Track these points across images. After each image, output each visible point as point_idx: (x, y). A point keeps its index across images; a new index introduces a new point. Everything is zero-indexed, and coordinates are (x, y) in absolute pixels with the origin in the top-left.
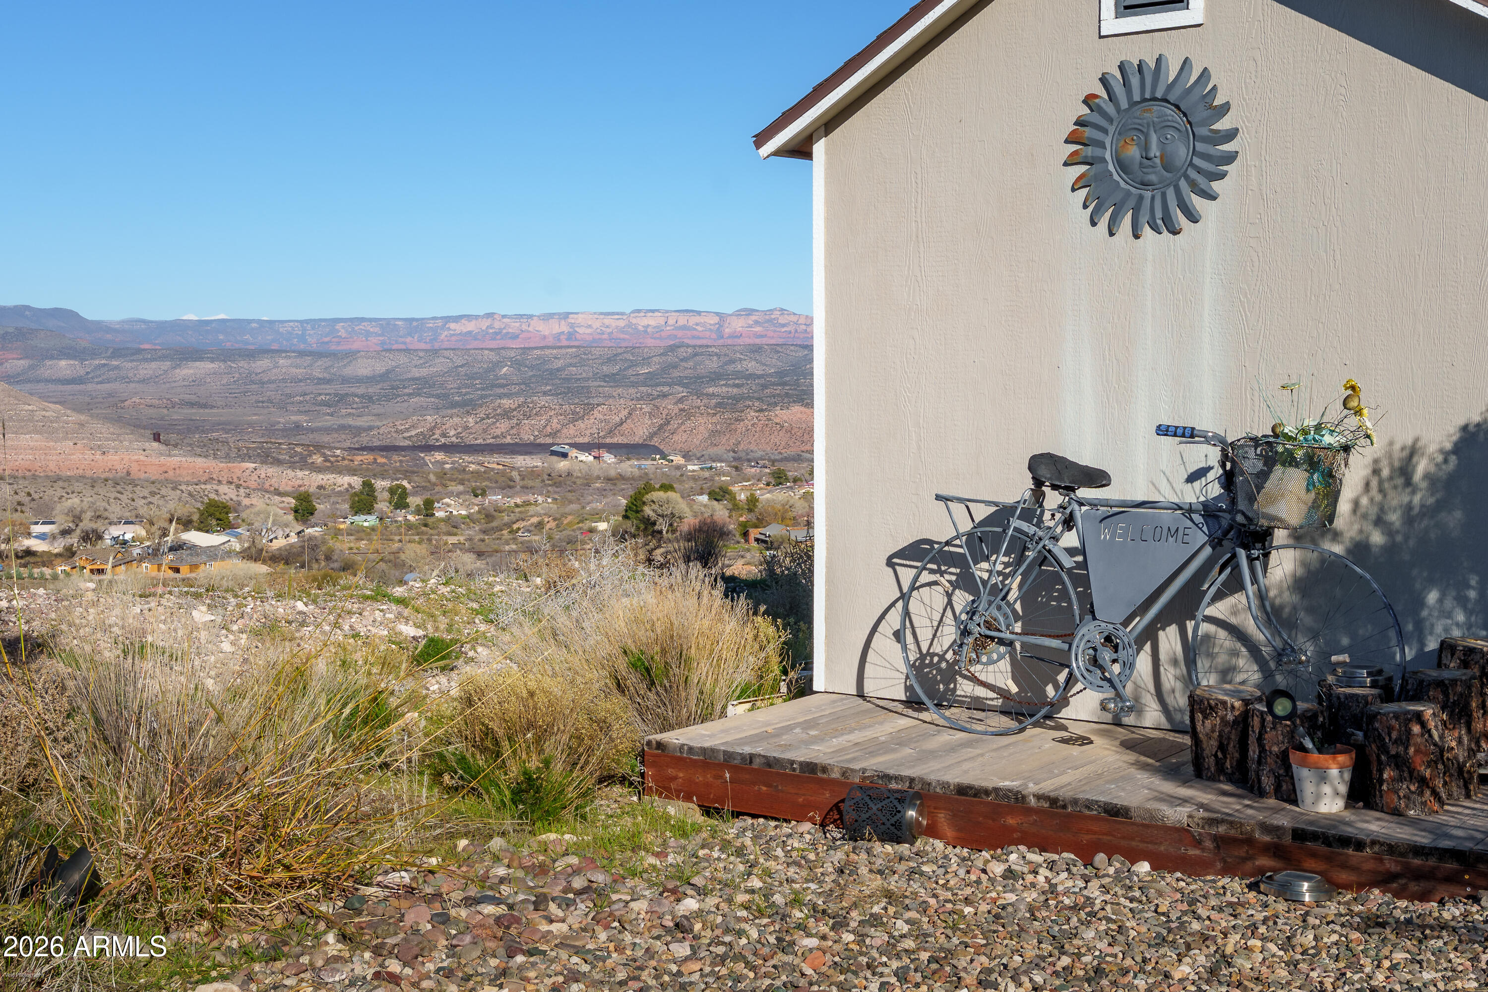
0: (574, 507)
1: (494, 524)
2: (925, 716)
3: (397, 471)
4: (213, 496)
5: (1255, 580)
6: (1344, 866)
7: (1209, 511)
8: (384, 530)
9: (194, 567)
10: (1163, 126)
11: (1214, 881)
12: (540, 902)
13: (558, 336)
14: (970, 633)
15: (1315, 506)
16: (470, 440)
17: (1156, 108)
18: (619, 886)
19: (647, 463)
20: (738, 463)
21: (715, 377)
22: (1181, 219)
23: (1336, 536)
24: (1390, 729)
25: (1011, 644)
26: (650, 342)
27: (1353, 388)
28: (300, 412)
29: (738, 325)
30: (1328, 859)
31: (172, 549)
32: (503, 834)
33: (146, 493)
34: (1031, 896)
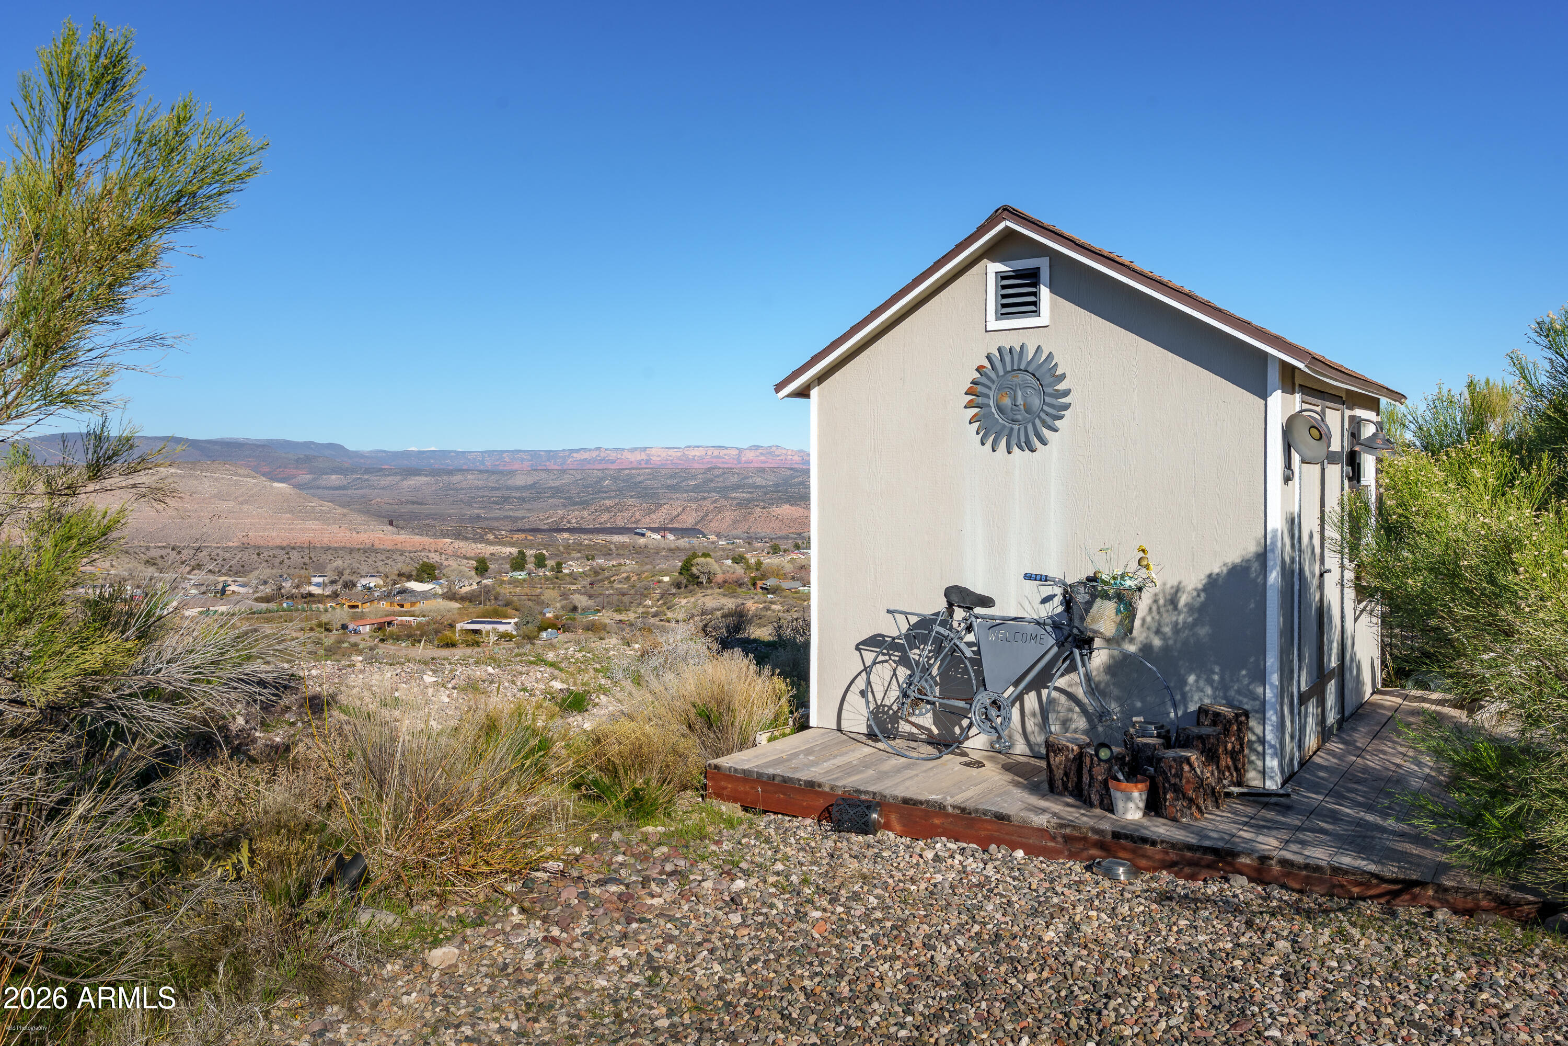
0: (649, 567)
1: (600, 577)
2: (880, 745)
3: (539, 544)
4: (425, 560)
5: (1084, 665)
6: (1144, 856)
7: (1056, 626)
8: (531, 581)
9: (413, 604)
10: (1026, 386)
11: (1064, 864)
12: (645, 883)
13: (639, 462)
14: (908, 697)
15: (1121, 623)
16: (585, 525)
17: (1021, 375)
18: (695, 870)
19: (694, 540)
20: (749, 541)
21: (736, 487)
22: (1036, 443)
23: (1132, 641)
24: (1171, 767)
25: (934, 703)
26: (696, 466)
27: (1143, 551)
28: (480, 508)
29: (750, 455)
30: (1134, 852)
31: (399, 593)
32: (620, 828)
33: (383, 557)
34: (952, 875)
